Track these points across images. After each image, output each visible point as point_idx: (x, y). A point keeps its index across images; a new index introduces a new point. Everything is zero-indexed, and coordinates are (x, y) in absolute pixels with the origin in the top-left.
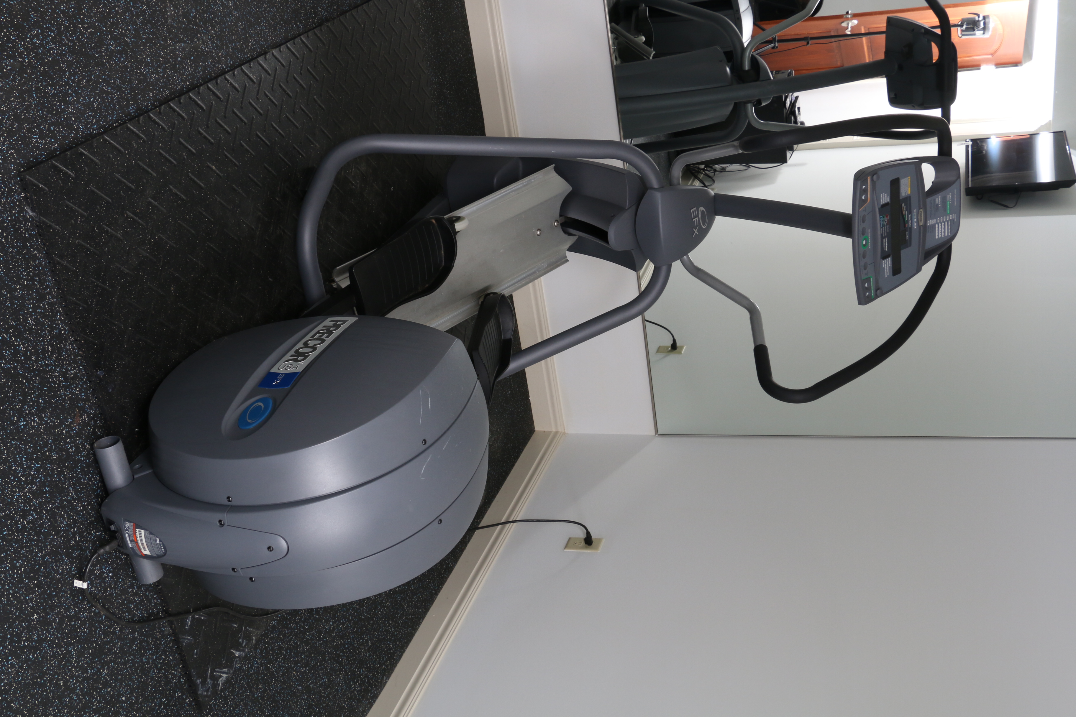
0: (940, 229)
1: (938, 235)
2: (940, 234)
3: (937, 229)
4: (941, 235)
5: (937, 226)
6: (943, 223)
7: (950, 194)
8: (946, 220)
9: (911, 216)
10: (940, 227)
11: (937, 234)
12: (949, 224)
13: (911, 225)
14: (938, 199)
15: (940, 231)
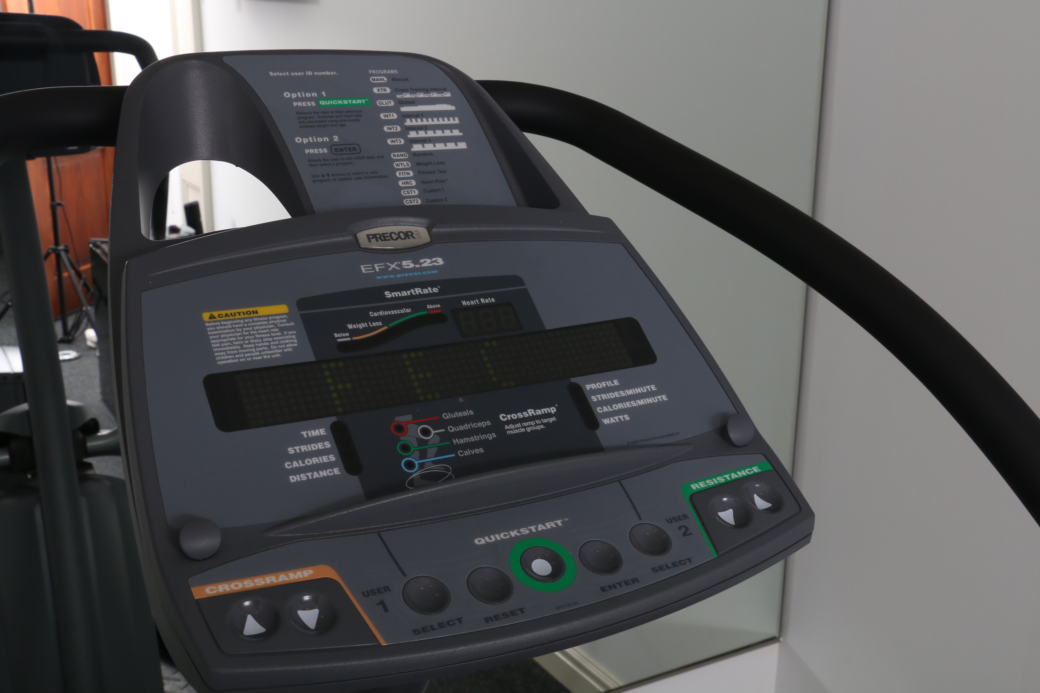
0: (430, 134)
1: (455, 140)
2: (447, 133)
3: (429, 147)
4: (451, 127)
5: (417, 148)
6: (408, 123)
7: (287, 95)
8: (395, 109)
9: (392, 288)
10: (422, 134)
11: (451, 146)
12: (407, 96)
13: (432, 284)
14: (310, 145)
15: (439, 133)
